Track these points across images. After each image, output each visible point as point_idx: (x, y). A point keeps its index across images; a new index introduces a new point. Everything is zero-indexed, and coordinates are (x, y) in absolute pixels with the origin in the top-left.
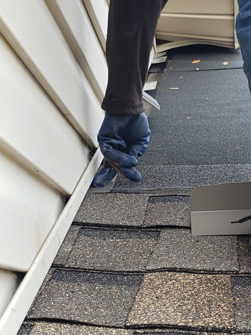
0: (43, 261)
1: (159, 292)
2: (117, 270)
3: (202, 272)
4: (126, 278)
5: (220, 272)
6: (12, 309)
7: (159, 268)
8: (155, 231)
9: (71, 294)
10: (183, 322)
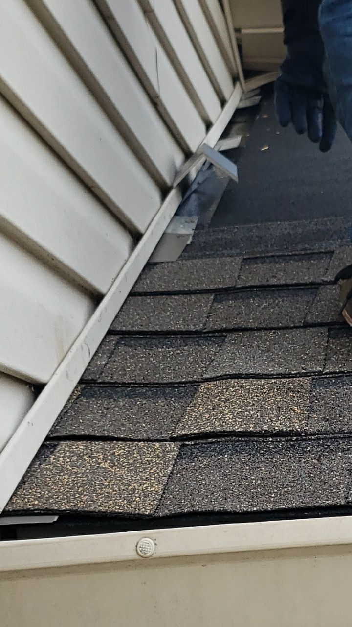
0: (67, 372)
1: (216, 400)
2: (165, 381)
3: (275, 376)
4: (177, 390)
5: (298, 375)
6: (29, 422)
7: (219, 375)
8: (220, 336)
9: (105, 410)
10: (242, 428)
